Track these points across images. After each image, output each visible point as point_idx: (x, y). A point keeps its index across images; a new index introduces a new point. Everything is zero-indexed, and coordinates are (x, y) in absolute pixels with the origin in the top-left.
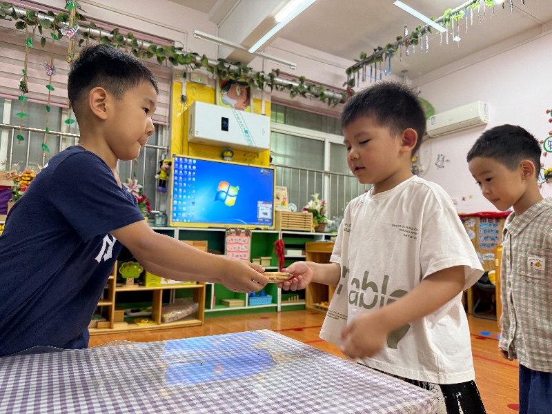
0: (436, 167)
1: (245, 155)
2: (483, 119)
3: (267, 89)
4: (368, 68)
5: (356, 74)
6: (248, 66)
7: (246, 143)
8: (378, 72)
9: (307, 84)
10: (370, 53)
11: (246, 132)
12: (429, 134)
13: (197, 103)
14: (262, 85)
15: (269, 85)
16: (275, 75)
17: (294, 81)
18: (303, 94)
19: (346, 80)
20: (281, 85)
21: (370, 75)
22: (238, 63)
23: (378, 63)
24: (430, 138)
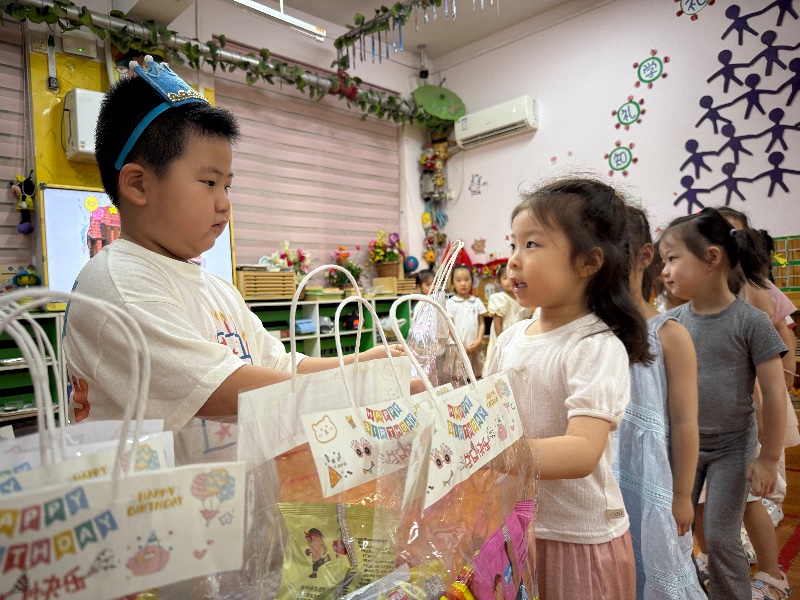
0: (469, 193)
2: (531, 122)
3: (207, 67)
4: (368, 39)
5: (350, 48)
6: (169, 28)
8: (383, 45)
9: (273, 62)
10: (369, 16)
12: (460, 143)
13: (79, 91)
14: (197, 61)
15: (209, 62)
16: (219, 44)
17: (251, 55)
18: (268, 77)
19: (335, 58)
20: (229, 61)
21: (371, 50)
22: (149, 23)
23: (383, 33)
24: (461, 149)
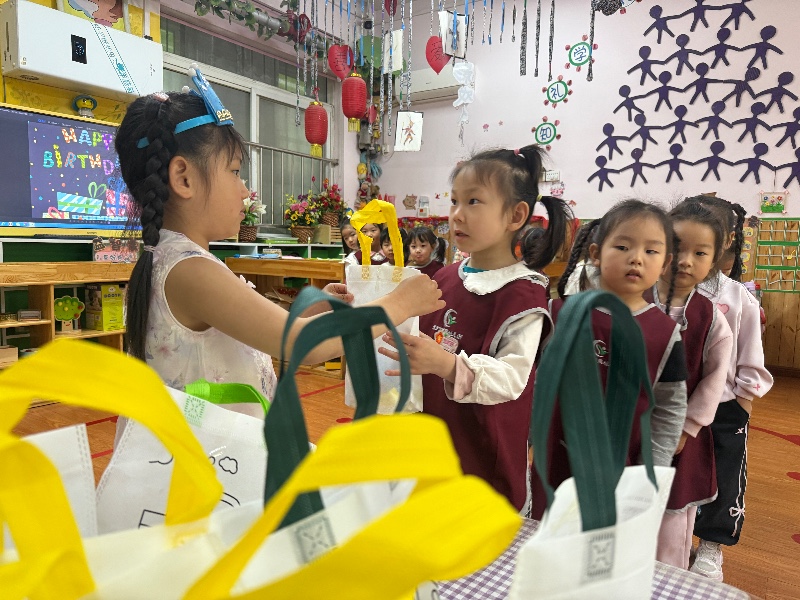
1: (117, 106)
7: (120, 88)
11: (121, 67)
13: (21, 1)
18: (218, 10)
